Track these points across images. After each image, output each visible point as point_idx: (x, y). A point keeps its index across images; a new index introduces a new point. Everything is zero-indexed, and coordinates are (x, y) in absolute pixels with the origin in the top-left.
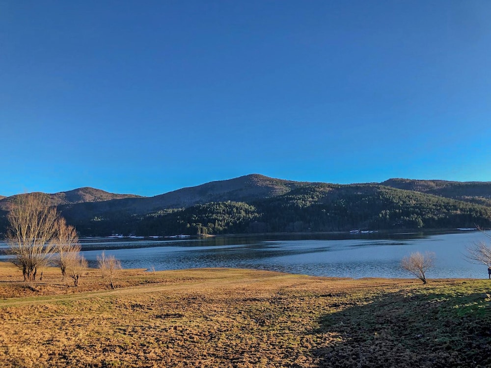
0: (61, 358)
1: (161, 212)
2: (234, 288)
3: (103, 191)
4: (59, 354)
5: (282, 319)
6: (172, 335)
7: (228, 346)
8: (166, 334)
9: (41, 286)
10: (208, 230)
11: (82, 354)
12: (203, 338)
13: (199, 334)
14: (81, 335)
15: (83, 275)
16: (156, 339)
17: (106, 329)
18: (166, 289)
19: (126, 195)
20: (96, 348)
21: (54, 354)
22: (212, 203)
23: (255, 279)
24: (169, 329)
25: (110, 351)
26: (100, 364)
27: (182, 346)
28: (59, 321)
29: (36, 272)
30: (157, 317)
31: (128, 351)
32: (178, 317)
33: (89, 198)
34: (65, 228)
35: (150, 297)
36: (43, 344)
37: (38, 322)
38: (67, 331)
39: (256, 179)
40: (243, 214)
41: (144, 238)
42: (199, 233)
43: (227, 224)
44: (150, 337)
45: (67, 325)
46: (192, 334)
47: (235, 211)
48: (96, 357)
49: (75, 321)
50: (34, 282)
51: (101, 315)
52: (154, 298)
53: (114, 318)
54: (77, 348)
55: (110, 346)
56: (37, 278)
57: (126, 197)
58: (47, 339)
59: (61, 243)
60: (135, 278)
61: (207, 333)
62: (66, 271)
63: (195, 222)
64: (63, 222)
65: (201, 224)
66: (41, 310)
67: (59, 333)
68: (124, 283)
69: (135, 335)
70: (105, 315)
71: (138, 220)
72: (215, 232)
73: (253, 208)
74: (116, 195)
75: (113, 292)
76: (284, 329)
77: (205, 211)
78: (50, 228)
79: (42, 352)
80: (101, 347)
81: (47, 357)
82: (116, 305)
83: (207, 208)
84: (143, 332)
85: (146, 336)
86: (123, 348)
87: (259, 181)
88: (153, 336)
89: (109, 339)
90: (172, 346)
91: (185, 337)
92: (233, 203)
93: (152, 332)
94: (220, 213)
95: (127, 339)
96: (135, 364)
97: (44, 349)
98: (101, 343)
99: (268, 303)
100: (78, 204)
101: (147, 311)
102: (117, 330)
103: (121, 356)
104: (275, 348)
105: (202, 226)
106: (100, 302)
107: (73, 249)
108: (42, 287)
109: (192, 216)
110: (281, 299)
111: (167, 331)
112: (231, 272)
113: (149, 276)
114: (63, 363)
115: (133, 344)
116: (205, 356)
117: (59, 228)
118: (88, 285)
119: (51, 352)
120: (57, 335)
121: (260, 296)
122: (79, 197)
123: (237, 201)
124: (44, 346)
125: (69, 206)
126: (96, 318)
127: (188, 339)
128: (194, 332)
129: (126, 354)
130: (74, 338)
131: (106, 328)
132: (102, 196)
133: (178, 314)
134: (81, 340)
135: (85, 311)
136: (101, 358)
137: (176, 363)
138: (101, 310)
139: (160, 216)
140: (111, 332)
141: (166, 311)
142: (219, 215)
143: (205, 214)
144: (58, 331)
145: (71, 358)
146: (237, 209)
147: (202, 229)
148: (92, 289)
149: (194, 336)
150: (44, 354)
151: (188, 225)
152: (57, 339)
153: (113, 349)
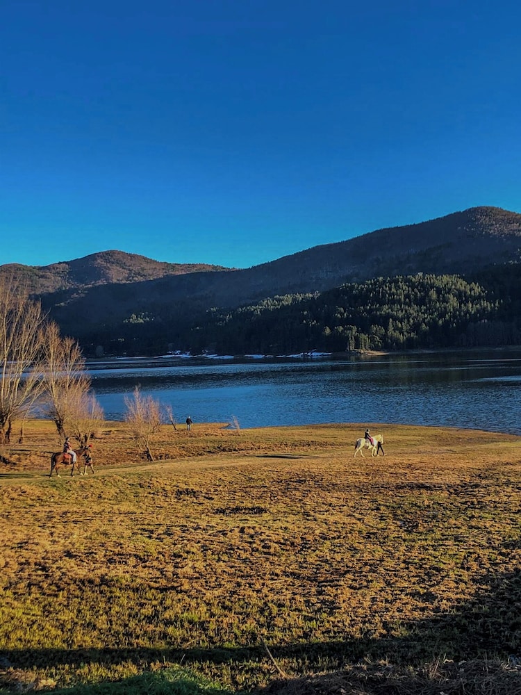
0: (38, 569)
1: (268, 304)
2: (390, 463)
3: (144, 258)
4: (36, 564)
5: (454, 522)
6: (233, 541)
7: (326, 562)
8: (222, 538)
9: (19, 454)
10: (372, 340)
11: (73, 565)
12: (288, 548)
13: (282, 541)
14: (75, 536)
15: (99, 435)
16: (202, 547)
17: (119, 529)
18: (251, 463)
19: (194, 266)
20: (97, 556)
21: (28, 563)
22: (381, 279)
23: (446, 448)
24: (231, 531)
25: (119, 562)
26: (98, 580)
27: (244, 561)
28: (44, 513)
29: (10, 429)
30: (219, 511)
31: (147, 564)
32: (256, 513)
33: (117, 275)
34: (58, 341)
35: (216, 476)
36: (12, 548)
37: (7, 514)
38: (53, 530)
39: (484, 220)
40: (453, 302)
41: (234, 359)
42: (352, 348)
43: (416, 327)
44: (193, 543)
45: (54, 520)
46: (270, 540)
47: (434, 296)
48: (93, 571)
49: (69, 515)
50: (8, 448)
51: (116, 507)
52: (223, 478)
53: (139, 511)
54: (66, 556)
55: (120, 555)
56: (13, 439)
57: (194, 270)
58: (19, 541)
59: (53, 372)
60: (198, 442)
61: (298, 541)
62: (64, 427)
63: (344, 322)
64: (53, 330)
65: (355, 328)
66: (15, 495)
67: (40, 532)
68: (174, 451)
69: (168, 540)
70: (124, 507)
71: (220, 320)
72: (387, 344)
73: (477, 289)
74: (173, 267)
75: (149, 467)
76: (447, 539)
77: (363, 298)
78: (31, 343)
79: (8, 560)
80: (105, 556)
81: (16, 567)
82: (149, 490)
83: (369, 291)
84: (184, 535)
85: (185, 541)
86: (141, 559)
87: (492, 225)
88: (199, 542)
89: (121, 544)
90: (226, 559)
91: (254, 545)
92: (431, 278)
93: (199, 535)
94: (399, 302)
95: (152, 545)
96: (155, 582)
97: (13, 554)
98: (106, 550)
99: (445, 494)
100: (96, 289)
101: (201, 501)
102: (139, 532)
103: (135, 569)
104: (408, 568)
105: (357, 332)
106: (120, 483)
107: (76, 383)
108: (21, 456)
109: (336, 311)
110: (477, 486)
111: (225, 535)
112: (399, 432)
113: (225, 438)
114: (40, 576)
115: (159, 553)
116: (277, 575)
117: (47, 342)
118: (106, 454)
119: (23, 560)
120: (36, 536)
121: (437, 480)
122: (97, 273)
123: (438, 272)
124: (13, 550)
125: (78, 293)
126: (106, 510)
127: (260, 548)
128: (274, 538)
129: (145, 567)
130: (63, 541)
131: (121, 528)
132: (143, 269)
133: (258, 508)
134: (73, 545)
135: (90, 499)
136: (103, 571)
137: (223, 583)
138: (117, 499)
139: (265, 312)
140: (128, 533)
141: (237, 502)
142: (397, 307)
143: (365, 304)
144: (40, 529)
145: (54, 570)
146: (439, 291)
147: (357, 339)
148: (113, 460)
149: (271, 544)
150: (11, 563)
151: (328, 331)
152: (36, 541)
153: (124, 560)
